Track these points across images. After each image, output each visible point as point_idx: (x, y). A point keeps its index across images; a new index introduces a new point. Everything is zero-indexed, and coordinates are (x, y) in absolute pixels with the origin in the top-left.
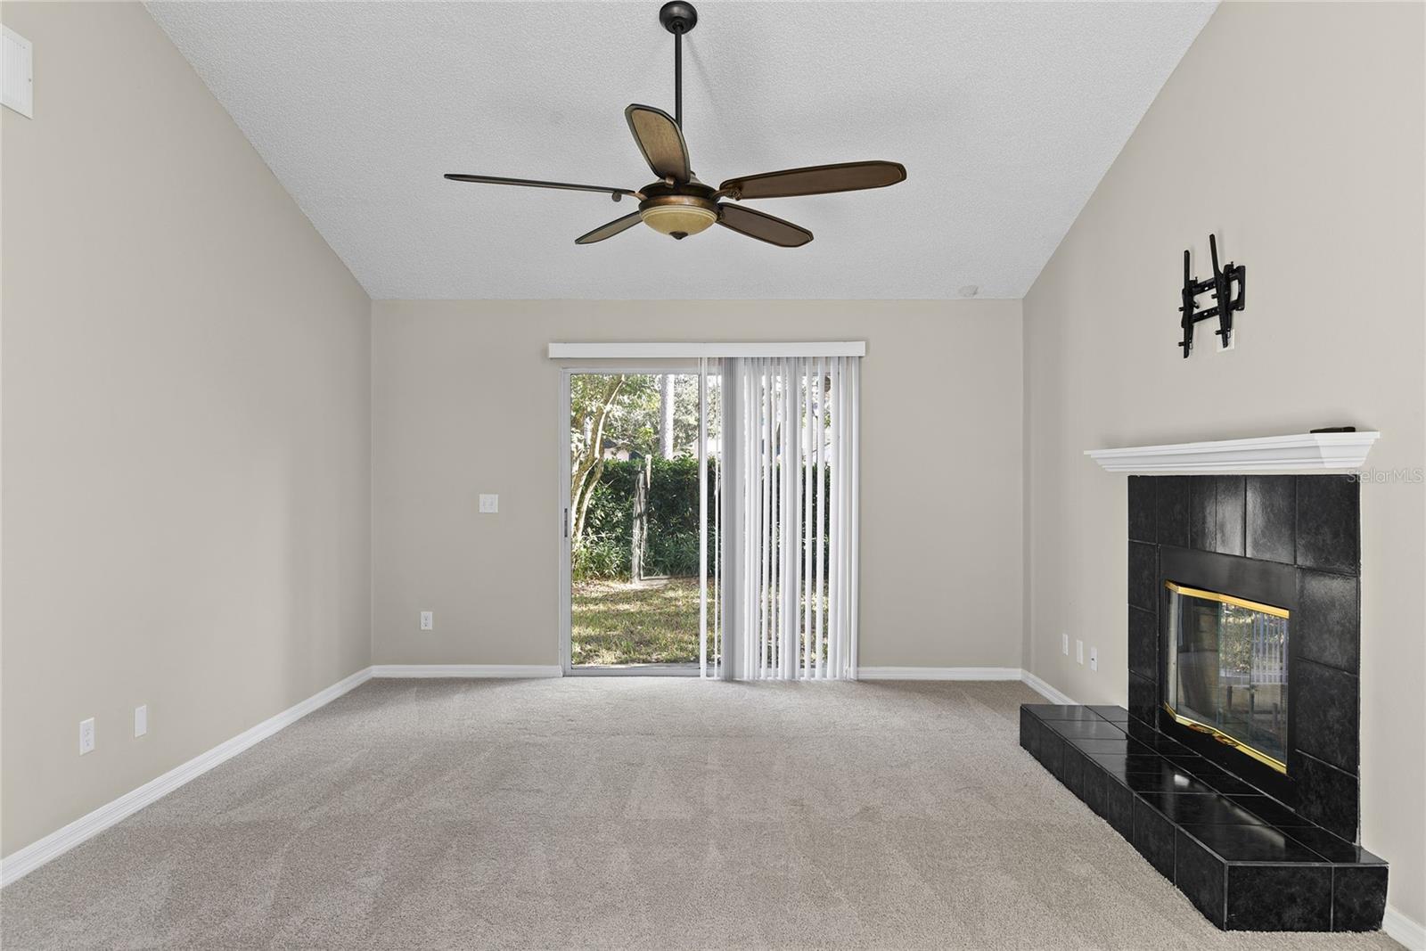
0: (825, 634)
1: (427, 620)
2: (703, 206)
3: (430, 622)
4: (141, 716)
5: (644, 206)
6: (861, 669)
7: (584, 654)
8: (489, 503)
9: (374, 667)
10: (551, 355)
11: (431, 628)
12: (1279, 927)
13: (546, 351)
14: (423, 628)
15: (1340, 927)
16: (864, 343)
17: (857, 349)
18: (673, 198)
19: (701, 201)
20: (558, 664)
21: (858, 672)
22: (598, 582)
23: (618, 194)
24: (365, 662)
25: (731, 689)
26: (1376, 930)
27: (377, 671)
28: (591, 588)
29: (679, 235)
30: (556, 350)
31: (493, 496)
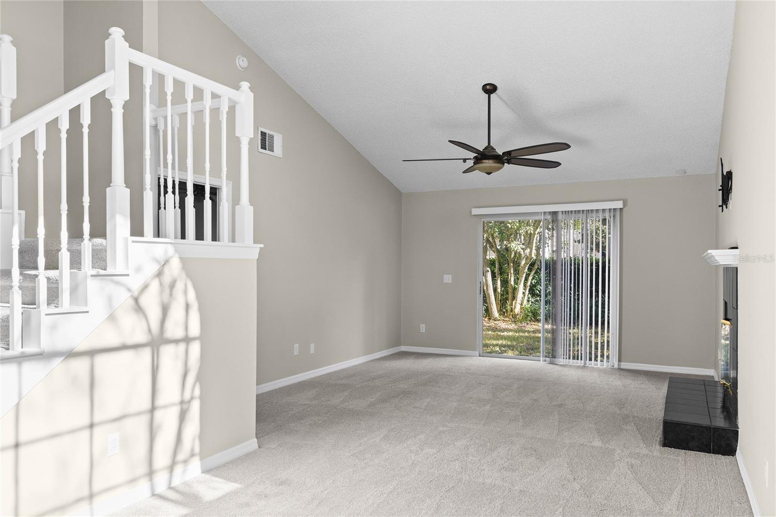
0: (608, 349)
1: (423, 328)
2: (495, 163)
3: (424, 328)
4: (312, 346)
5: (475, 163)
6: (622, 363)
7: (500, 351)
8: (448, 279)
9: (402, 347)
10: (473, 214)
11: (424, 331)
12: (687, 449)
13: (471, 212)
14: (421, 331)
15: (716, 452)
16: (622, 201)
17: (619, 205)
18: (485, 161)
19: (494, 161)
20: (476, 351)
21: (619, 365)
22: (533, 323)
23: (465, 160)
24: (398, 343)
25: (551, 366)
26: (733, 456)
27: (403, 348)
28: (529, 326)
29: (489, 173)
30: (475, 211)
31: (449, 276)
